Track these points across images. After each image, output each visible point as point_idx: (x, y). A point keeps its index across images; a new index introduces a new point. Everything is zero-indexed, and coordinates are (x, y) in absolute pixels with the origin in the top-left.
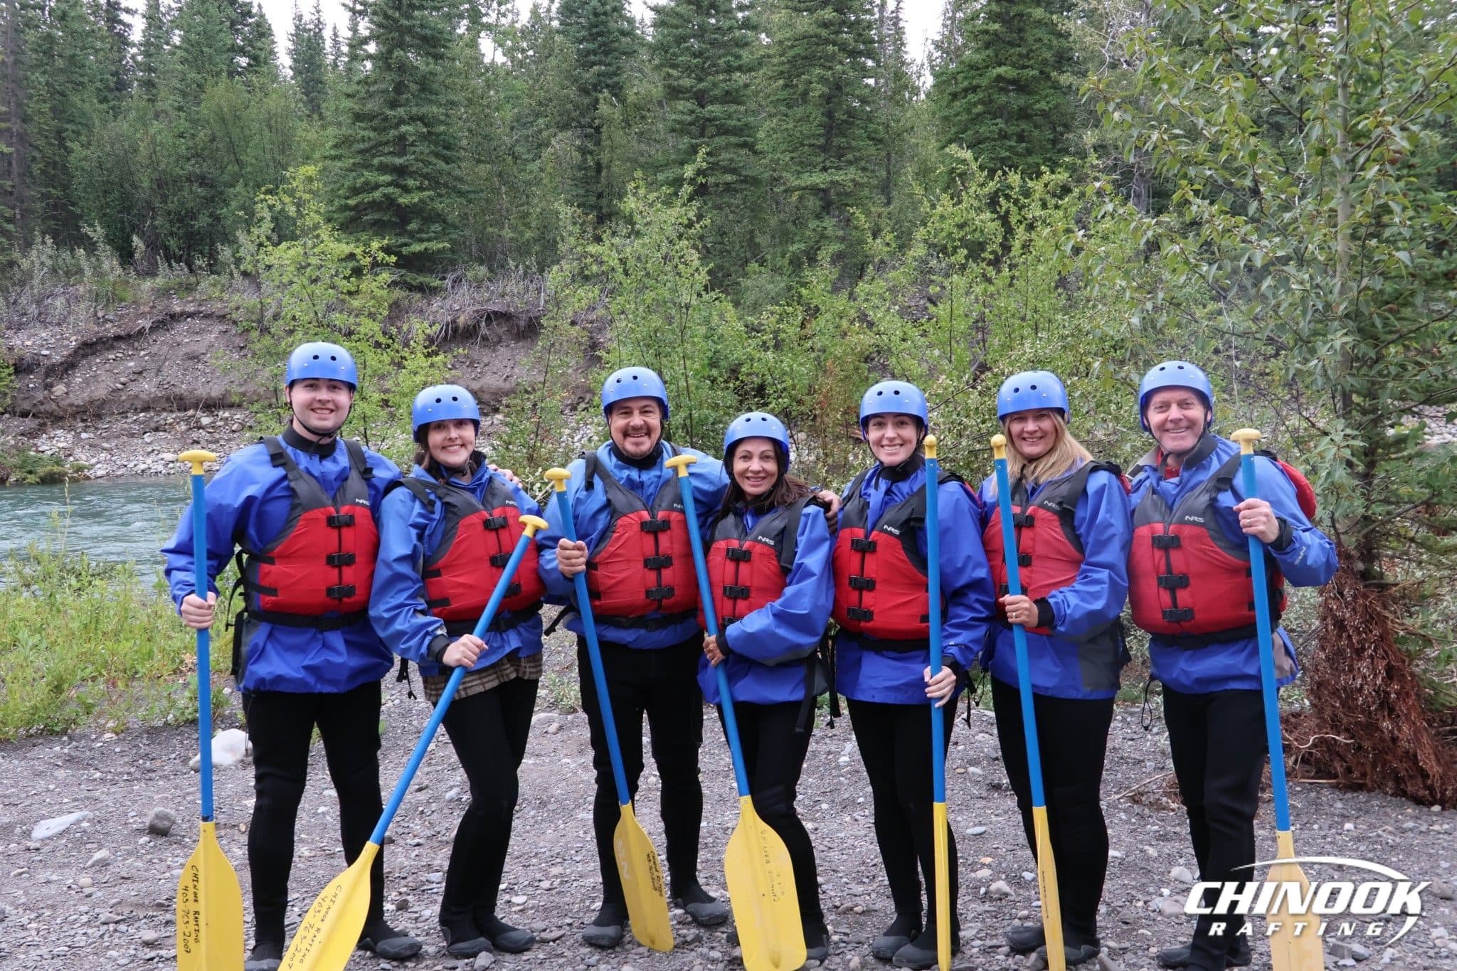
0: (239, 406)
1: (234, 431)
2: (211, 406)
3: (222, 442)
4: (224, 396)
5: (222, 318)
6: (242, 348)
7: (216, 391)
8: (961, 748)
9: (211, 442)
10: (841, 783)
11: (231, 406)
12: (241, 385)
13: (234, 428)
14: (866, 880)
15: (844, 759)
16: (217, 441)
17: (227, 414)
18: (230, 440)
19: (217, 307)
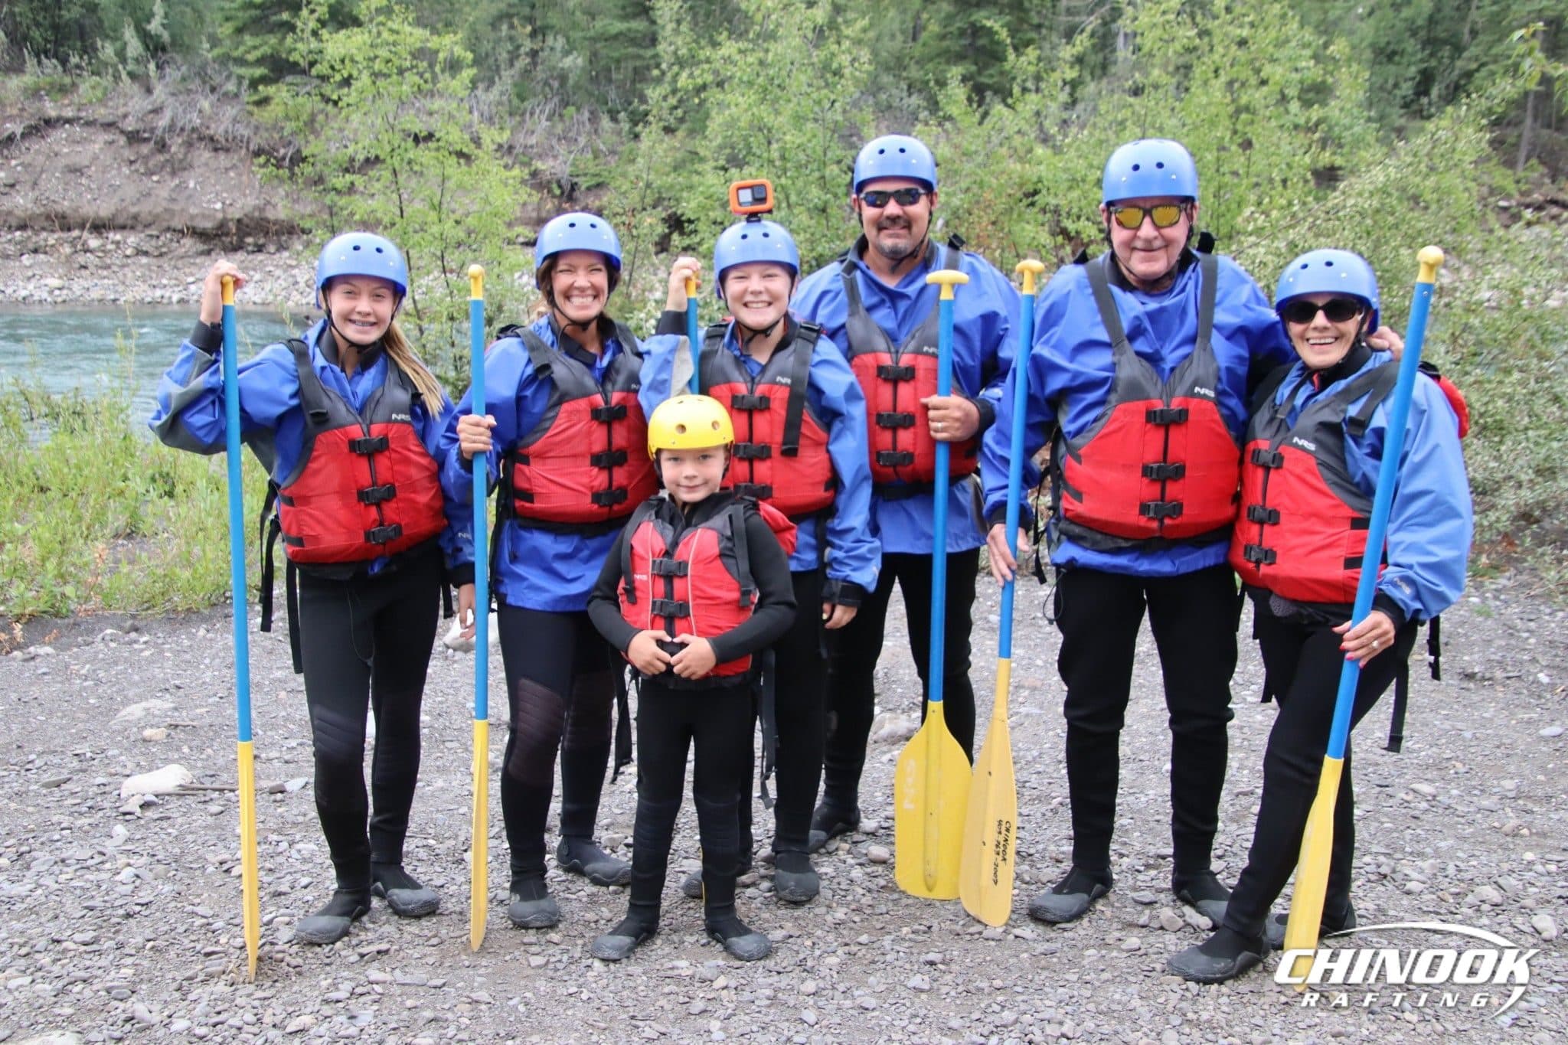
0: (132, 228)
1: (128, 257)
2: (99, 227)
3: (115, 268)
4: (114, 216)
5: (109, 126)
6: (132, 162)
7: (104, 209)
9: (101, 268)
11: (123, 227)
12: (133, 204)
13: (129, 252)
16: (108, 267)
17: (118, 237)
18: (127, 265)
19: (102, 113)
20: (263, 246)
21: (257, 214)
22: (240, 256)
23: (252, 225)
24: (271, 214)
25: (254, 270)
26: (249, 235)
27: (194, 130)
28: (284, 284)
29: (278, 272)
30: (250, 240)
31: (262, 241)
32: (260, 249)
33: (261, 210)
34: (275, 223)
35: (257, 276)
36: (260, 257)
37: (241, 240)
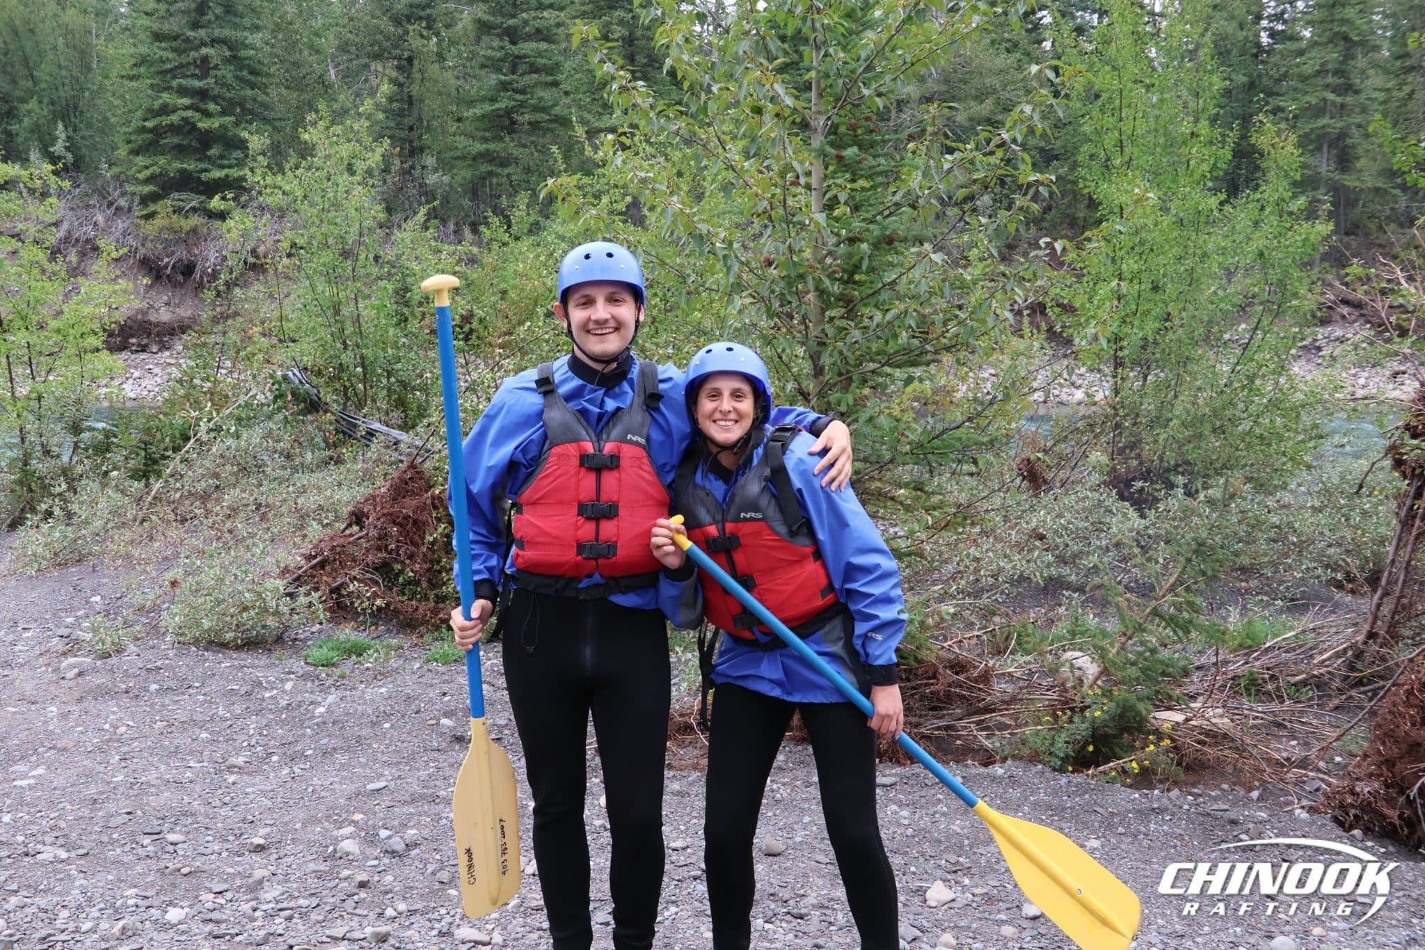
8: (447, 698)
10: (304, 735)
14: (231, 838)
15: (321, 710)
20: (146, 345)
21: (140, 317)
22: (125, 355)
23: (135, 327)
24: (153, 317)
25: (136, 368)
26: (132, 336)
27: (88, 241)
28: (159, 381)
29: (156, 370)
30: (133, 341)
31: (145, 341)
32: (143, 349)
33: (145, 313)
34: (157, 325)
35: (137, 374)
36: (143, 356)
37: (125, 340)
